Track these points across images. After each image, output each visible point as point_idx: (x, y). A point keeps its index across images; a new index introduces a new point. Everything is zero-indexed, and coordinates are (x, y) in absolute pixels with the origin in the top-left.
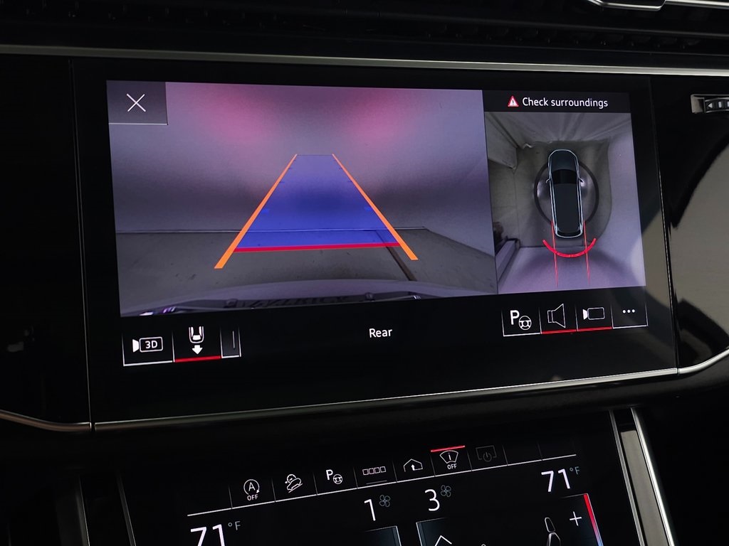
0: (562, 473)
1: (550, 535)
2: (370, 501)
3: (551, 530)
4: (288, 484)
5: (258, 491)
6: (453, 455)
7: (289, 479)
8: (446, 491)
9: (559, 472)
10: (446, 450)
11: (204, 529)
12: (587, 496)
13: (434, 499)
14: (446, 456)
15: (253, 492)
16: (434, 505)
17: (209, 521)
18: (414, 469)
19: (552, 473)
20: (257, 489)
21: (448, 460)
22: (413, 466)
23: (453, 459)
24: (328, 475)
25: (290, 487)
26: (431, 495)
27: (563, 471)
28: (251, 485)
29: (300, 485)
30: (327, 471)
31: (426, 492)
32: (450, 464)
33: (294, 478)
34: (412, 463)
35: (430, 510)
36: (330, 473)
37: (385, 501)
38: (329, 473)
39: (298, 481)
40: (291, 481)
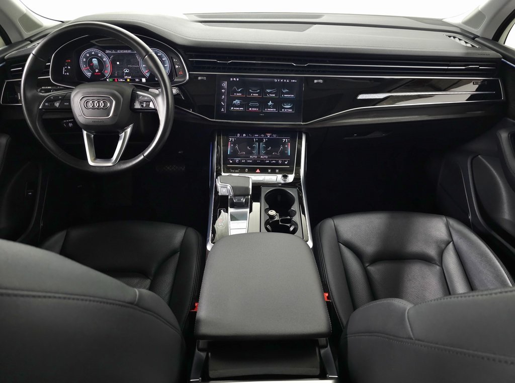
3: (282, 147)
10: (268, 134)
15: (239, 135)
16: (264, 141)
17: (232, 138)
32: (268, 136)
34: (263, 135)
38: (250, 135)
40: (244, 135)
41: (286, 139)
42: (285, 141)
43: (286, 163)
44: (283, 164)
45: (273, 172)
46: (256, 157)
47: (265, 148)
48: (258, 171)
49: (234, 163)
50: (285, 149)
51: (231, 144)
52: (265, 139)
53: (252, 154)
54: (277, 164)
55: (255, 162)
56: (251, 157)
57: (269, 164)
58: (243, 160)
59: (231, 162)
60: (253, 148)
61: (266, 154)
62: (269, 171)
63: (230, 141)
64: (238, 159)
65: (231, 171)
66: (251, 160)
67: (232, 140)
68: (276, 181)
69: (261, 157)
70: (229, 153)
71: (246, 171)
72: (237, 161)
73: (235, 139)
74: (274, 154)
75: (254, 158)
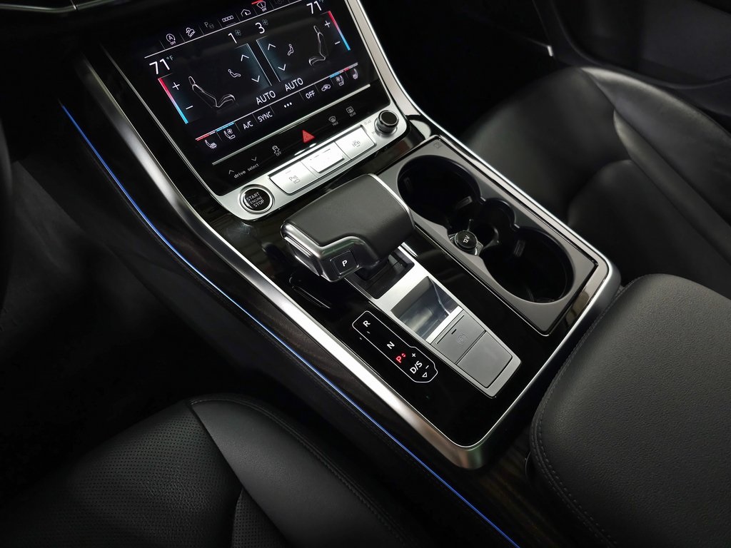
0: (316, 3)
1: (318, 34)
2: (231, 34)
3: (318, 32)
4: (188, 33)
5: (175, 39)
6: (263, 4)
7: (188, 30)
8: (265, 22)
11: (157, 62)
12: (330, 11)
13: (261, 27)
14: (259, 5)
15: (172, 40)
16: (262, 30)
17: (157, 58)
18: (246, 15)
19: (311, 4)
20: (173, 38)
21: (261, 7)
22: (246, 13)
23: (264, 6)
25: (190, 35)
26: (259, 25)
28: (170, 37)
29: (194, 32)
31: (256, 24)
32: (263, 8)
33: (190, 29)
34: (245, 11)
35: (260, 33)
37: (238, 33)
38: (206, 24)
39: (192, 31)
40: (190, 32)
42: (315, 6)
43: (355, 76)
44: (351, 85)
45: (344, 120)
46: (272, 94)
47: (280, 54)
48: (307, 136)
49: (225, 146)
50: (329, 35)
51: (169, 82)
52: (259, 20)
53: (256, 89)
54: (336, 92)
55: (281, 116)
56: (259, 101)
57: (322, 99)
58: (245, 121)
59: (213, 146)
60: (245, 68)
61: (292, 72)
62: (333, 120)
63: (157, 73)
64: (229, 127)
65: (236, 176)
66: (264, 111)
67: (161, 65)
68: (375, 145)
69: (287, 88)
70: (186, 121)
71: (277, 152)
72: (230, 135)
73: (168, 58)
74: (312, 62)
75: (268, 102)
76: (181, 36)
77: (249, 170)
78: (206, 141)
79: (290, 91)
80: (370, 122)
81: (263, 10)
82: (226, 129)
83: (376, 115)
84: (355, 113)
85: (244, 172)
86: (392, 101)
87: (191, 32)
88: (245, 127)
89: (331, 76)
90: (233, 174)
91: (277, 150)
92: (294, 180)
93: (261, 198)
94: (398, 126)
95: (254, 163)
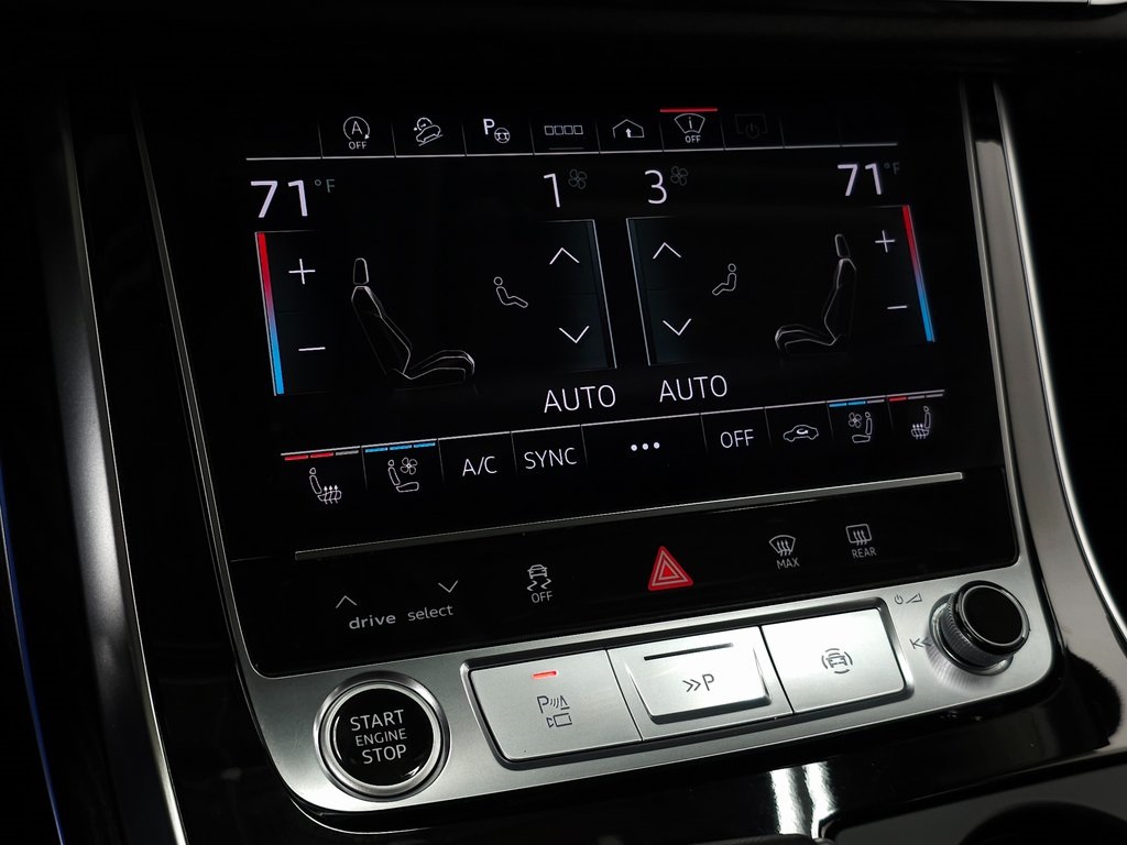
0: (871, 170)
1: (841, 262)
2: (553, 176)
3: (844, 254)
4: (418, 132)
5: (367, 137)
6: (697, 121)
7: (421, 123)
8: (679, 175)
9: (867, 167)
10: (684, 112)
11: (274, 184)
12: (907, 210)
13: (658, 186)
14: (684, 121)
15: (358, 137)
16: (658, 195)
17: (283, 173)
18: (629, 136)
19: (855, 167)
20: (365, 132)
21: (687, 128)
22: (628, 131)
23: (696, 126)
24: (486, 127)
25: (421, 138)
26: (655, 179)
27: (873, 166)
28: (356, 125)
29: (438, 136)
30: (485, 121)
31: (647, 173)
32: (690, 134)
33: (428, 124)
34: (627, 125)
35: (650, 201)
36: (489, 123)
37: (578, 179)
38: (487, 124)
39: (435, 131)
40: (424, 129)
41: (862, 158)
42: (864, 177)
43: (920, 430)
44: (893, 452)
46: (602, 394)
47: (687, 283)
50: (885, 275)
54: (834, 457)
56: (551, 402)
58: (475, 450)
59: (330, 493)
62: (784, 549)
63: (262, 214)
64: (411, 453)
65: (357, 624)
66: (556, 442)
67: (286, 197)
68: (906, 693)
69: (666, 392)
70: (279, 387)
71: (537, 589)
72: (405, 478)
73: (318, 183)
74: (783, 338)
75: (584, 414)
76: (393, 131)
77: (413, 616)
78: (313, 472)
79: (670, 406)
80: (916, 600)
81: (689, 139)
82: (398, 456)
83: (950, 585)
84: (873, 551)
85: (391, 619)
86: (1023, 559)
87: (427, 133)
88: (468, 468)
89: (835, 403)
90: (350, 612)
91: (541, 580)
92: (550, 710)
93: (401, 734)
94: (1018, 656)
95: (439, 600)
